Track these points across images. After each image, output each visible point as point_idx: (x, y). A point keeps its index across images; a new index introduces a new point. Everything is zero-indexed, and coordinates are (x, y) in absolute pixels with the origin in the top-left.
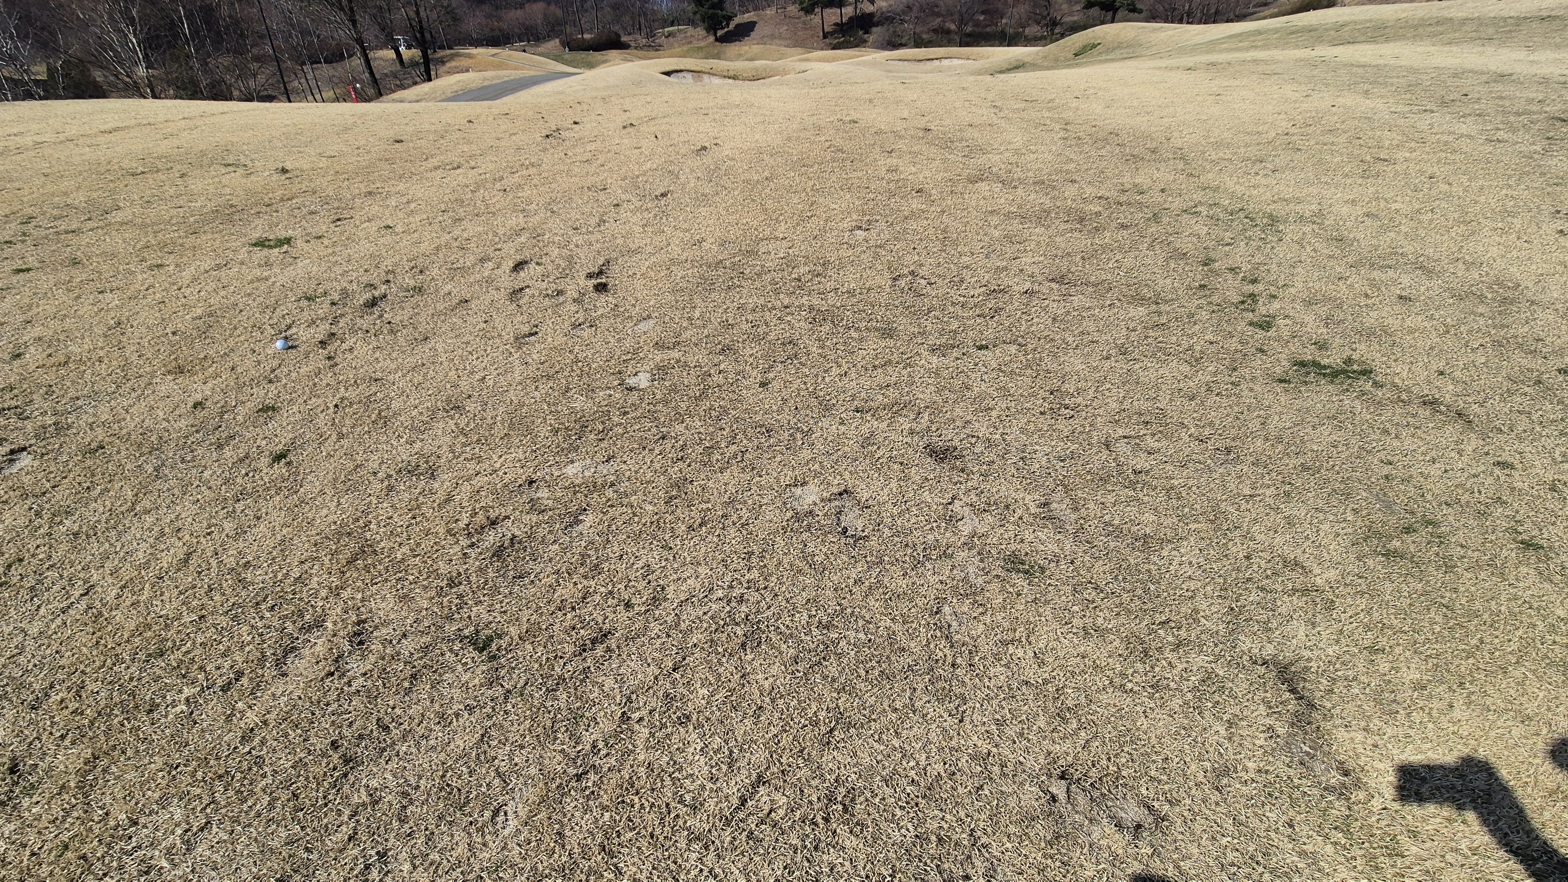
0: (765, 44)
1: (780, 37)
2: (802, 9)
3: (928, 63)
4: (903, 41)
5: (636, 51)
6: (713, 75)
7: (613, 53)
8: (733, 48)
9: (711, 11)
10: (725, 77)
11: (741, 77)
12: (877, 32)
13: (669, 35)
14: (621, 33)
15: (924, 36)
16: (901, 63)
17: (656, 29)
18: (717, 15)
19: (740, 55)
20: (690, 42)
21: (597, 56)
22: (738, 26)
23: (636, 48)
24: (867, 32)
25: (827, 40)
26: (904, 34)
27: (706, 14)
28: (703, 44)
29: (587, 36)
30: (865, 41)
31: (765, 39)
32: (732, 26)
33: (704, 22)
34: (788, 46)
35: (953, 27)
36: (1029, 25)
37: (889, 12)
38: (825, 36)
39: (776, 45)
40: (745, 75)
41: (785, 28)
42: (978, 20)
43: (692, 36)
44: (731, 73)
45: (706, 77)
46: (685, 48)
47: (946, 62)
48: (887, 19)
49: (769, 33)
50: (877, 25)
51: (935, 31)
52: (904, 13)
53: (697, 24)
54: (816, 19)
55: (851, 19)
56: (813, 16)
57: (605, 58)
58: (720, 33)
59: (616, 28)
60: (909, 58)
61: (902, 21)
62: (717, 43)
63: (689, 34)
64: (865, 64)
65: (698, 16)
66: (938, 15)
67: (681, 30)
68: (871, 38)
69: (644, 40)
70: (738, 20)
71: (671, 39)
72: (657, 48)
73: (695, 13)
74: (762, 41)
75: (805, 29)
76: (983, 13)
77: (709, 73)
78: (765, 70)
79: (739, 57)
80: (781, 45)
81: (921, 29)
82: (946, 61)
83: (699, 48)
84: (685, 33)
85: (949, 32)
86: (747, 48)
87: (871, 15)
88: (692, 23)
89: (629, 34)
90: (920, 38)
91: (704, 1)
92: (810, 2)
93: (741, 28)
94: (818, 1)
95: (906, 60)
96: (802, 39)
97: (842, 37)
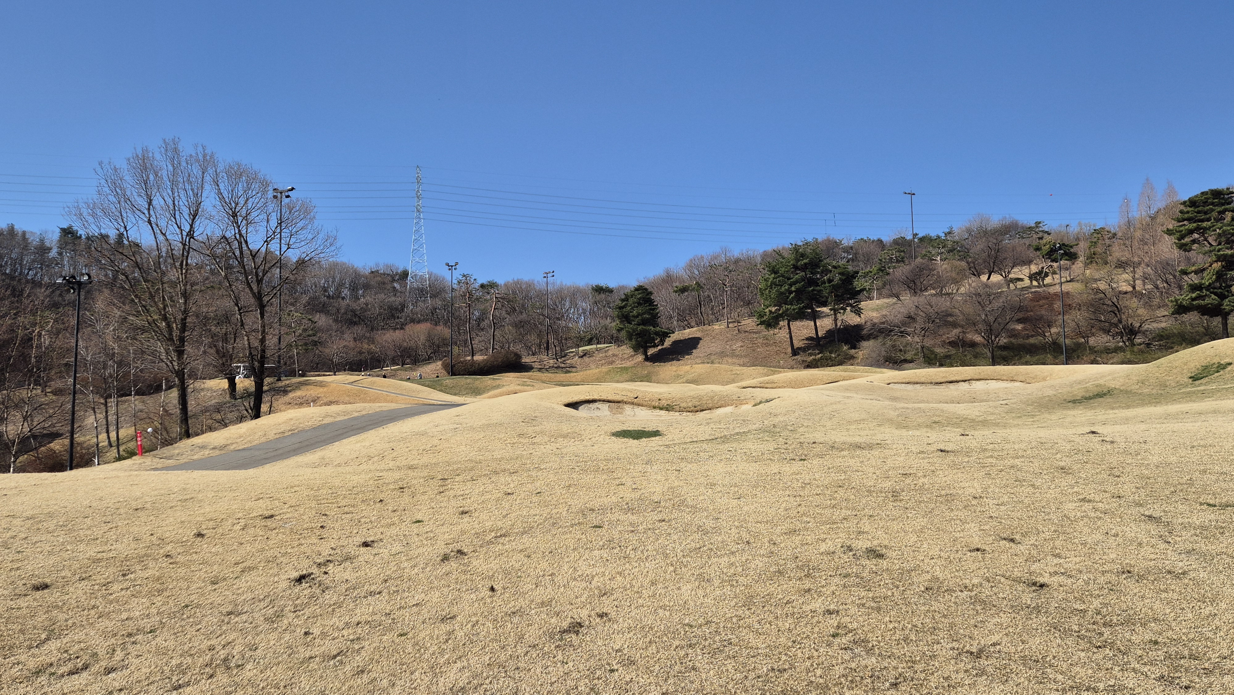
0: (712, 363)
1: (733, 355)
2: (762, 323)
3: (951, 386)
4: (908, 356)
5: (539, 374)
6: (639, 405)
7: (510, 379)
8: (669, 369)
9: (640, 327)
10: (654, 408)
11: (677, 408)
12: (867, 347)
13: (585, 355)
14: (523, 353)
15: (938, 350)
16: (910, 387)
17: (568, 348)
18: (648, 331)
19: (678, 376)
20: (612, 363)
21: (487, 380)
22: (675, 343)
23: (540, 370)
24: (854, 347)
25: (798, 357)
26: (909, 348)
27: (634, 331)
28: (628, 364)
29: (478, 358)
30: (852, 357)
31: (713, 357)
32: (668, 343)
33: (630, 340)
34: (744, 365)
35: (978, 338)
36: (1093, 335)
37: (883, 323)
38: (795, 352)
39: (728, 363)
40: (684, 405)
41: (740, 344)
42: (1014, 330)
43: (614, 355)
44: (664, 403)
45: (628, 409)
46: (605, 369)
47: (978, 386)
48: (881, 331)
49: (718, 350)
50: (868, 338)
51: (953, 344)
52: (904, 324)
53: (622, 341)
54: (781, 333)
55: (830, 333)
56: (776, 331)
57: (498, 382)
58: (651, 351)
59: (517, 348)
60: (923, 380)
61: (903, 334)
62: (648, 363)
63: (610, 353)
64: (857, 389)
65: (623, 334)
66: (954, 325)
67: (601, 349)
68: (860, 354)
69: (551, 361)
70: (677, 336)
71: (586, 359)
72: (569, 369)
73: (619, 330)
74: (709, 359)
75: (767, 345)
76: (1019, 321)
77: (633, 403)
78: (712, 398)
79: (677, 378)
80: (734, 364)
81: (932, 342)
82: (978, 383)
83: (626, 369)
84: (606, 352)
85: (973, 345)
86: (687, 368)
87: (858, 328)
88: (615, 340)
89: (534, 354)
90: (932, 352)
91: (633, 316)
92: (772, 315)
93: (681, 345)
94: (783, 313)
95: (917, 383)
96: (763, 356)
97: (819, 354)
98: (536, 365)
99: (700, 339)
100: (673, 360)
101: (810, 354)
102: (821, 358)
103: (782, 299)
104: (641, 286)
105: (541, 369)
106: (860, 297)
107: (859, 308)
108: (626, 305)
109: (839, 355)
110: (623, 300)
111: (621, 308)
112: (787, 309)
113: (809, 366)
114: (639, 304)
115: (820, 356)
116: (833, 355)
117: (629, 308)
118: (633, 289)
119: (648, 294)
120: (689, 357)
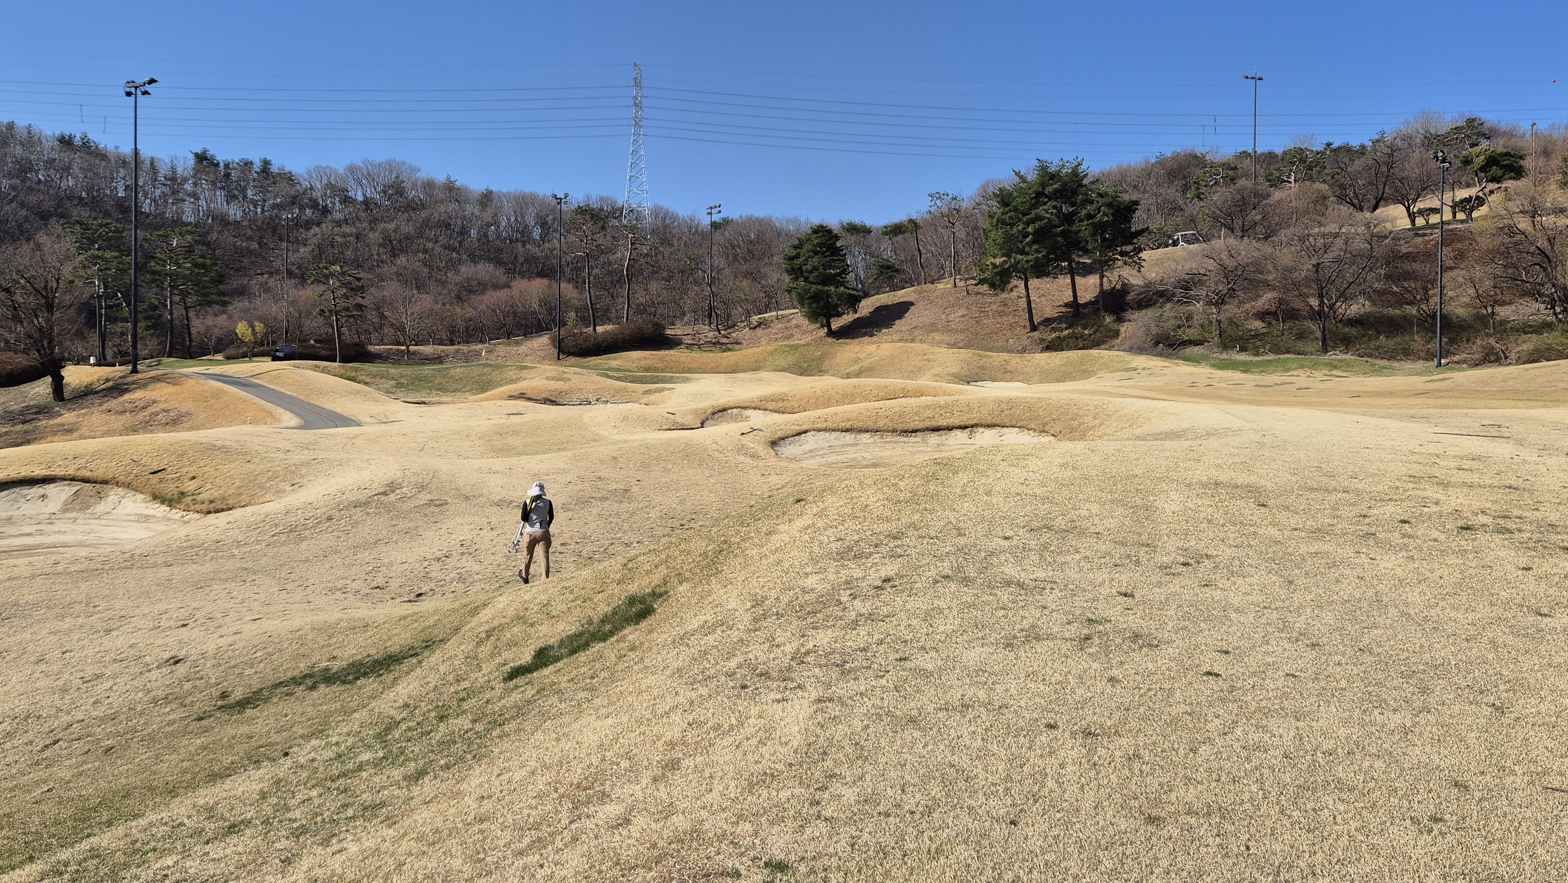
0: (913, 340)
1: (947, 329)
2: (984, 281)
12: (1135, 321)
22: (875, 311)
23: (691, 346)
24: (1120, 320)
25: (1036, 334)
28: (807, 340)
29: (603, 328)
30: (1117, 335)
31: (917, 332)
32: (863, 312)
33: (804, 304)
37: (1163, 283)
38: (1035, 326)
39: (933, 341)
50: (1137, 306)
54: (1013, 298)
55: (1095, 298)
56: (1007, 293)
58: (836, 324)
61: (1189, 299)
62: (829, 340)
63: (794, 322)
65: (794, 296)
67: (783, 317)
69: (711, 335)
70: (878, 301)
72: (730, 346)
73: (790, 291)
74: (911, 334)
75: (1002, 314)
83: (797, 347)
84: (789, 321)
91: (807, 271)
92: (996, 270)
93: (884, 313)
94: (1010, 267)
95: (867, 431)
96: (988, 331)
97: (1066, 329)
98: (687, 340)
99: (911, 304)
100: (864, 335)
101: (1054, 330)
102: (1069, 337)
103: (1009, 247)
104: (822, 226)
105: (692, 344)
106: (1142, 240)
107: (1139, 258)
108: (799, 254)
109: (1096, 331)
110: (795, 247)
111: (791, 259)
112: (1018, 262)
113: (1050, 347)
114: (816, 253)
115: (1066, 332)
116: (1086, 332)
117: (802, 259)
118: (810, 231)
119: (831, 238)
120: (887, 330)
